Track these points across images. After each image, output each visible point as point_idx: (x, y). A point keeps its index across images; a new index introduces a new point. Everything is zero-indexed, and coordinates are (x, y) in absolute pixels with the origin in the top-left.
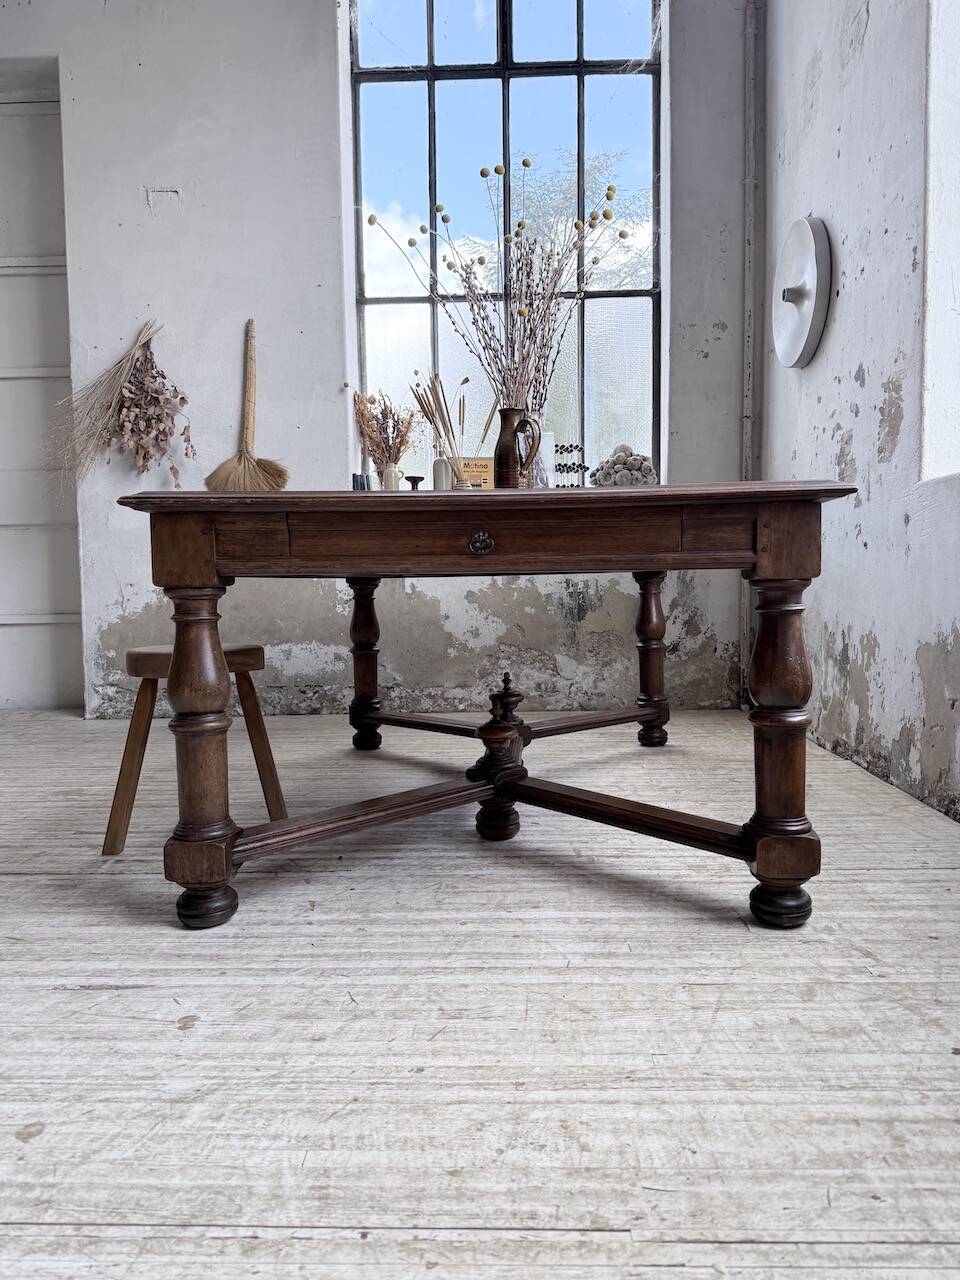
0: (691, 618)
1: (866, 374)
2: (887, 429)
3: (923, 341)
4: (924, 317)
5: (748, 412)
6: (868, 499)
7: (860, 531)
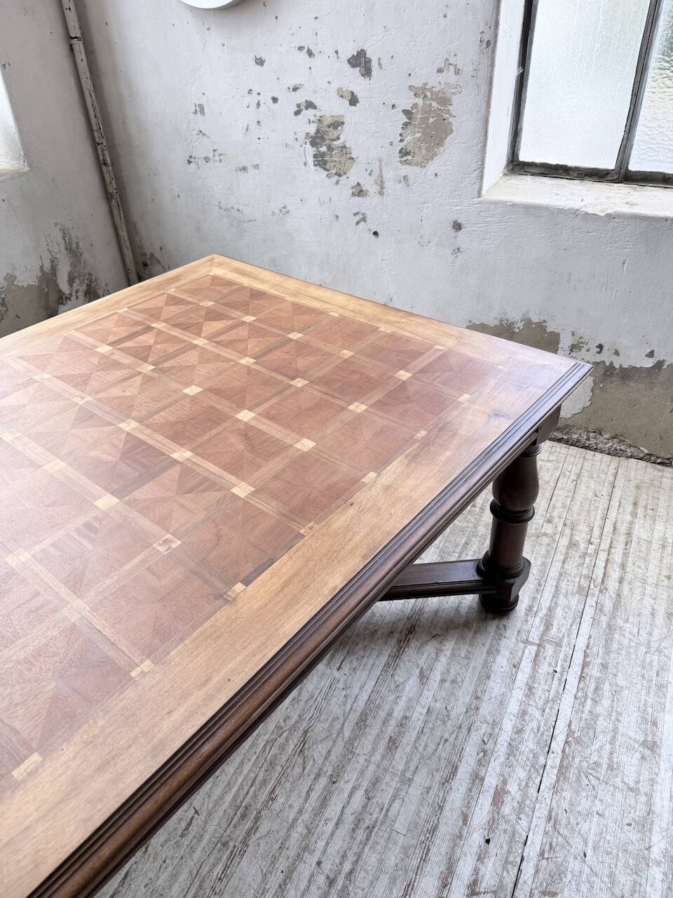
0: (89, 286)
1: (374, 64)
2: (418, 135)
3: (492, 65)
4: (496, 42)
5: (75, 32)
6: (381, 193)
7: (364, 219)
